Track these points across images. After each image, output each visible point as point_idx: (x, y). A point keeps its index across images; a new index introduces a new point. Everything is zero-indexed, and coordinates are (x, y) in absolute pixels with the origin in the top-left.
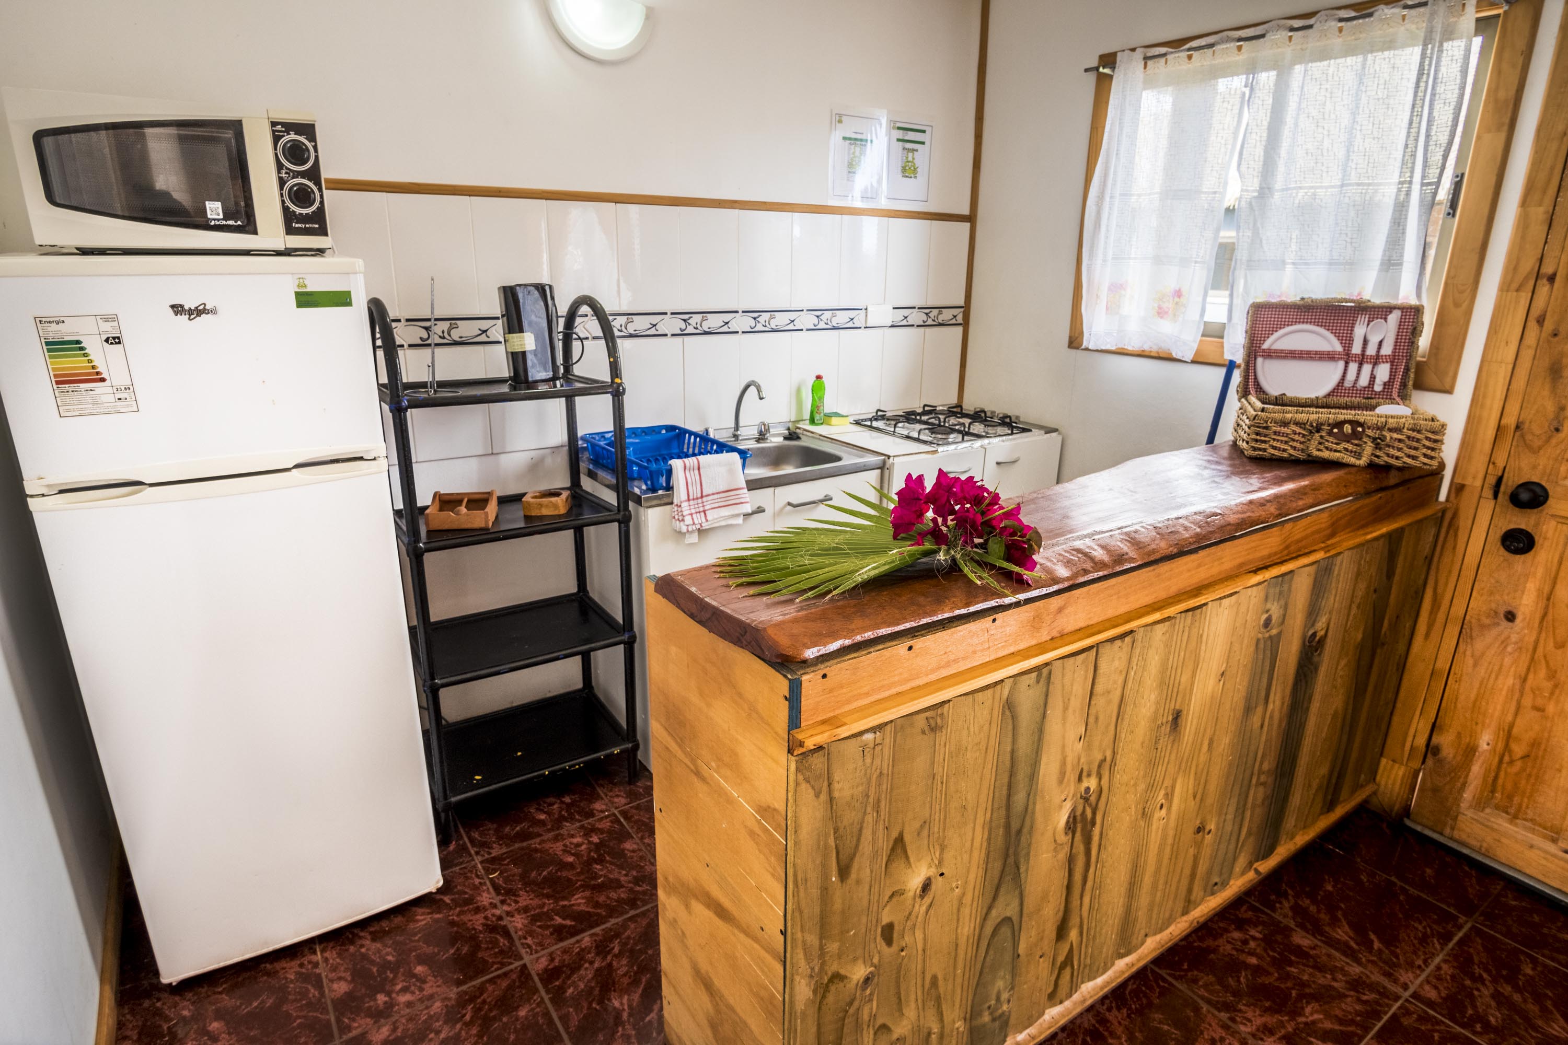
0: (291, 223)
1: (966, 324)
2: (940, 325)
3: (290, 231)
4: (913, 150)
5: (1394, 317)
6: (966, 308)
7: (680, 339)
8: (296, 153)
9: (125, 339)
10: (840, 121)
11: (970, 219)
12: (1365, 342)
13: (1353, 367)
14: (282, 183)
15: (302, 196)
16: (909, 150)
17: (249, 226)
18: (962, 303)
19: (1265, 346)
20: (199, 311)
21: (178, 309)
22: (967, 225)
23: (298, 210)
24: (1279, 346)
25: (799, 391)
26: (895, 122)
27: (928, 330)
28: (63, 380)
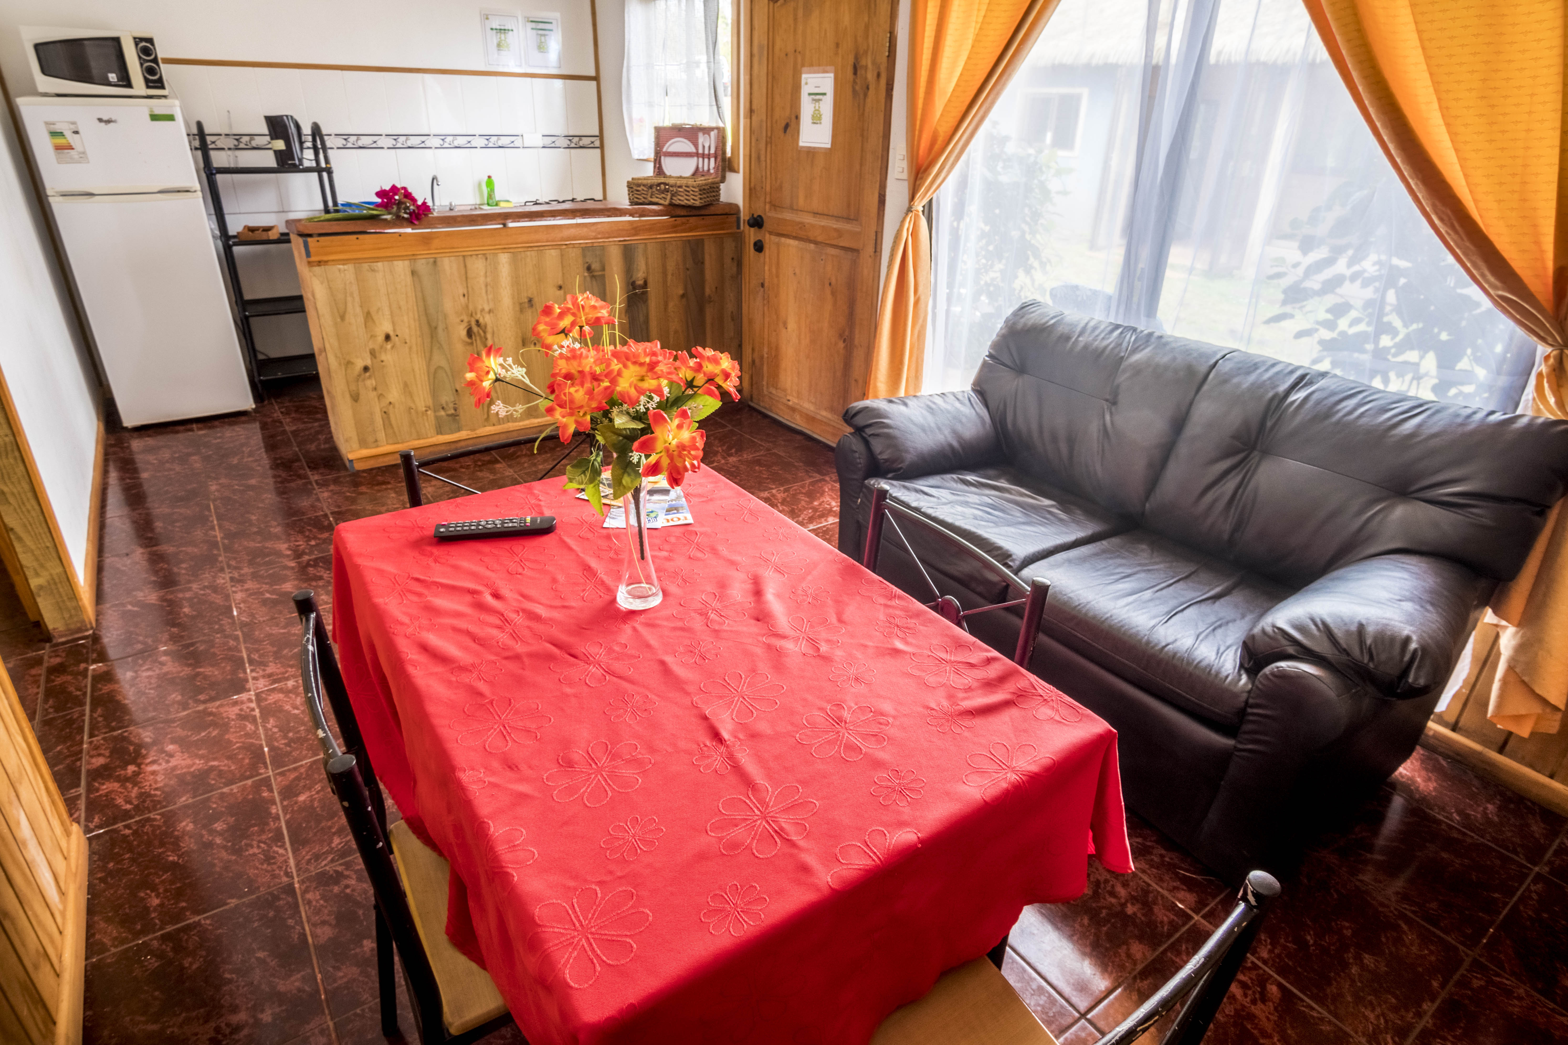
0: (149, 84)
1: (602, 147)
2: (581, 147)
3: (148, 87)
4: (544, 35)
5: (713, 134)
6: (601, 136)
7: (394, 150)
8: (146, 51)
9: (81, 131)
10: (487, 19)
11: (596, 78)
12: (704, 147)
13: (706, 160)
14: (142, 65)
15: (151, 71)
16: (541, 35)
17: (129, 85)
18: (597, 133)
19: (664, 150)
20: (108, 122)
21: (100, 120)
22: (594, 83)
23: (151, 78)
24: (671, 149)
25: (480, 185)
26: (528, 18)
27: (573, 151)
28: (58, 148)
